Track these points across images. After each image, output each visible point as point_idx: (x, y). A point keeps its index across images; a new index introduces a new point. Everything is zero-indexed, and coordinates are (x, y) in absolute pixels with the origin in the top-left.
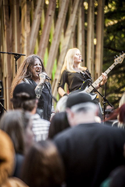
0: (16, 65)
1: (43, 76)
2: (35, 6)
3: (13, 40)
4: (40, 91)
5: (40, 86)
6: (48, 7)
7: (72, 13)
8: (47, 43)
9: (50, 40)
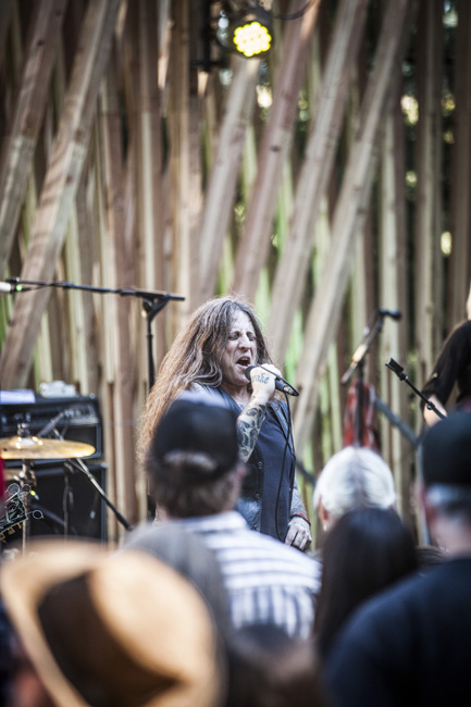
0: (150, 337)
1: (265, 376)
2: (220, 113)
3: (138, 243)
4: (251, 433)
5: (253, 414)
6: (267, 119)
7: (359, 137)
8: (264, 252)
9: (275, 243)
